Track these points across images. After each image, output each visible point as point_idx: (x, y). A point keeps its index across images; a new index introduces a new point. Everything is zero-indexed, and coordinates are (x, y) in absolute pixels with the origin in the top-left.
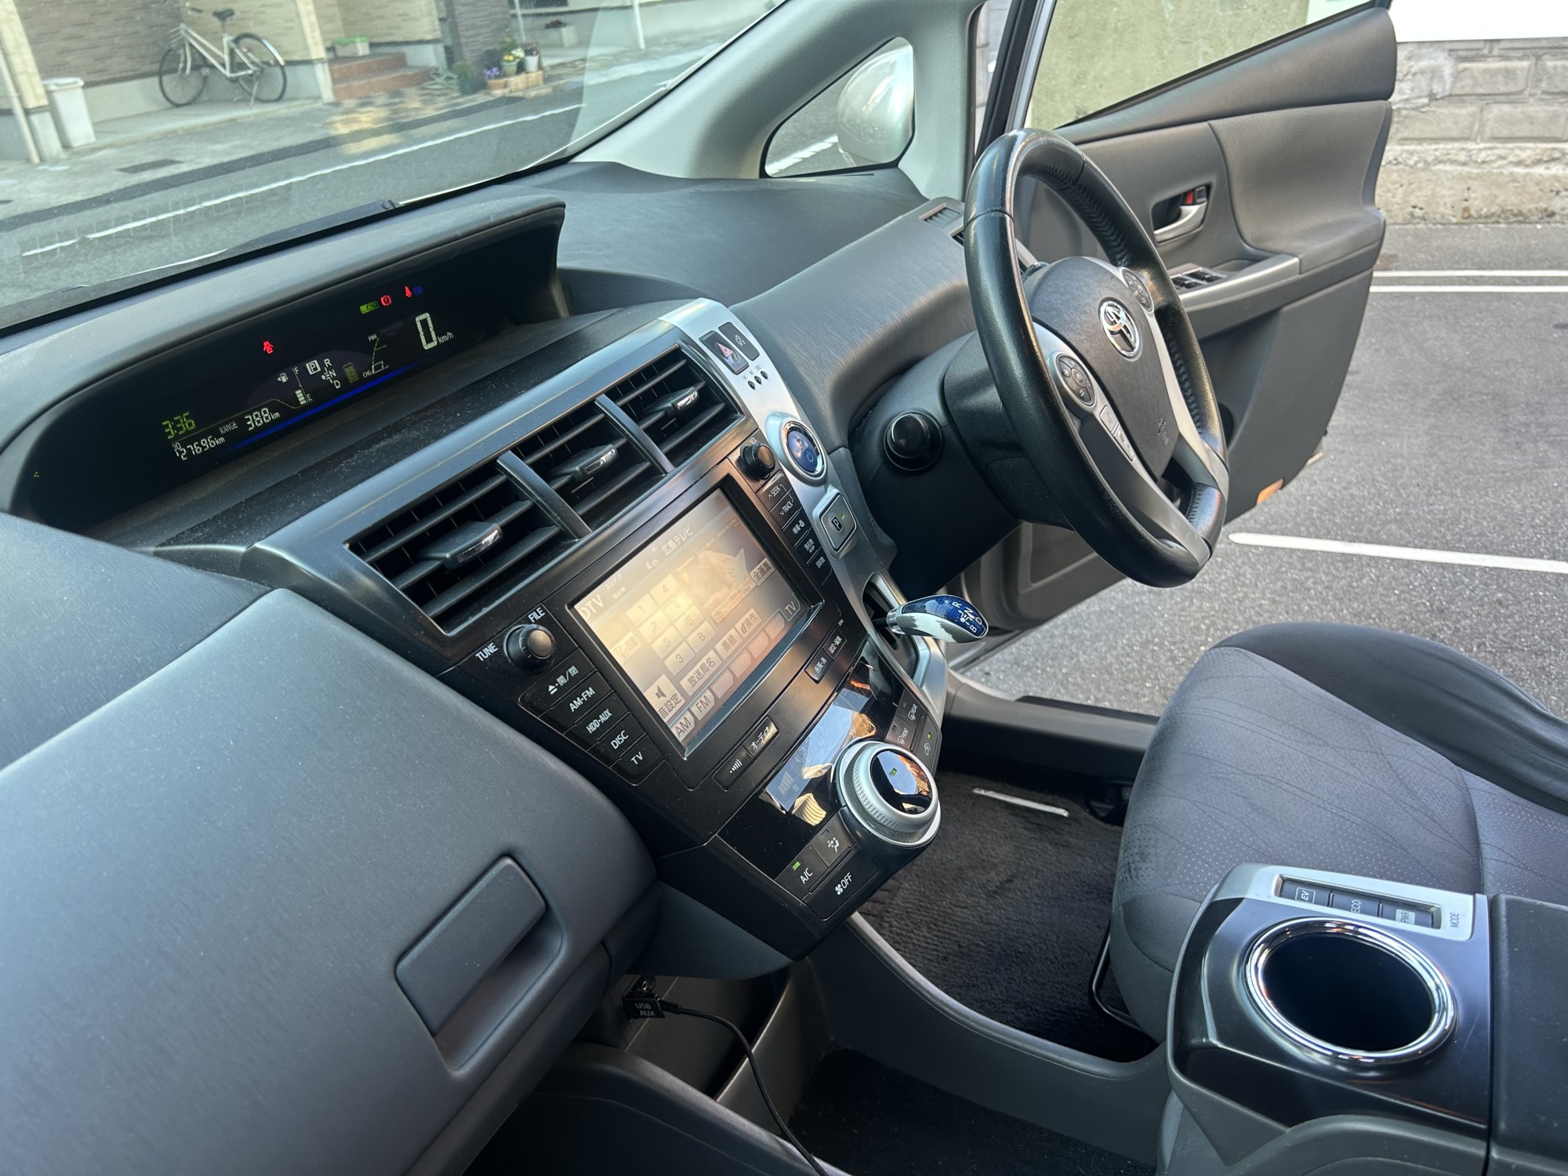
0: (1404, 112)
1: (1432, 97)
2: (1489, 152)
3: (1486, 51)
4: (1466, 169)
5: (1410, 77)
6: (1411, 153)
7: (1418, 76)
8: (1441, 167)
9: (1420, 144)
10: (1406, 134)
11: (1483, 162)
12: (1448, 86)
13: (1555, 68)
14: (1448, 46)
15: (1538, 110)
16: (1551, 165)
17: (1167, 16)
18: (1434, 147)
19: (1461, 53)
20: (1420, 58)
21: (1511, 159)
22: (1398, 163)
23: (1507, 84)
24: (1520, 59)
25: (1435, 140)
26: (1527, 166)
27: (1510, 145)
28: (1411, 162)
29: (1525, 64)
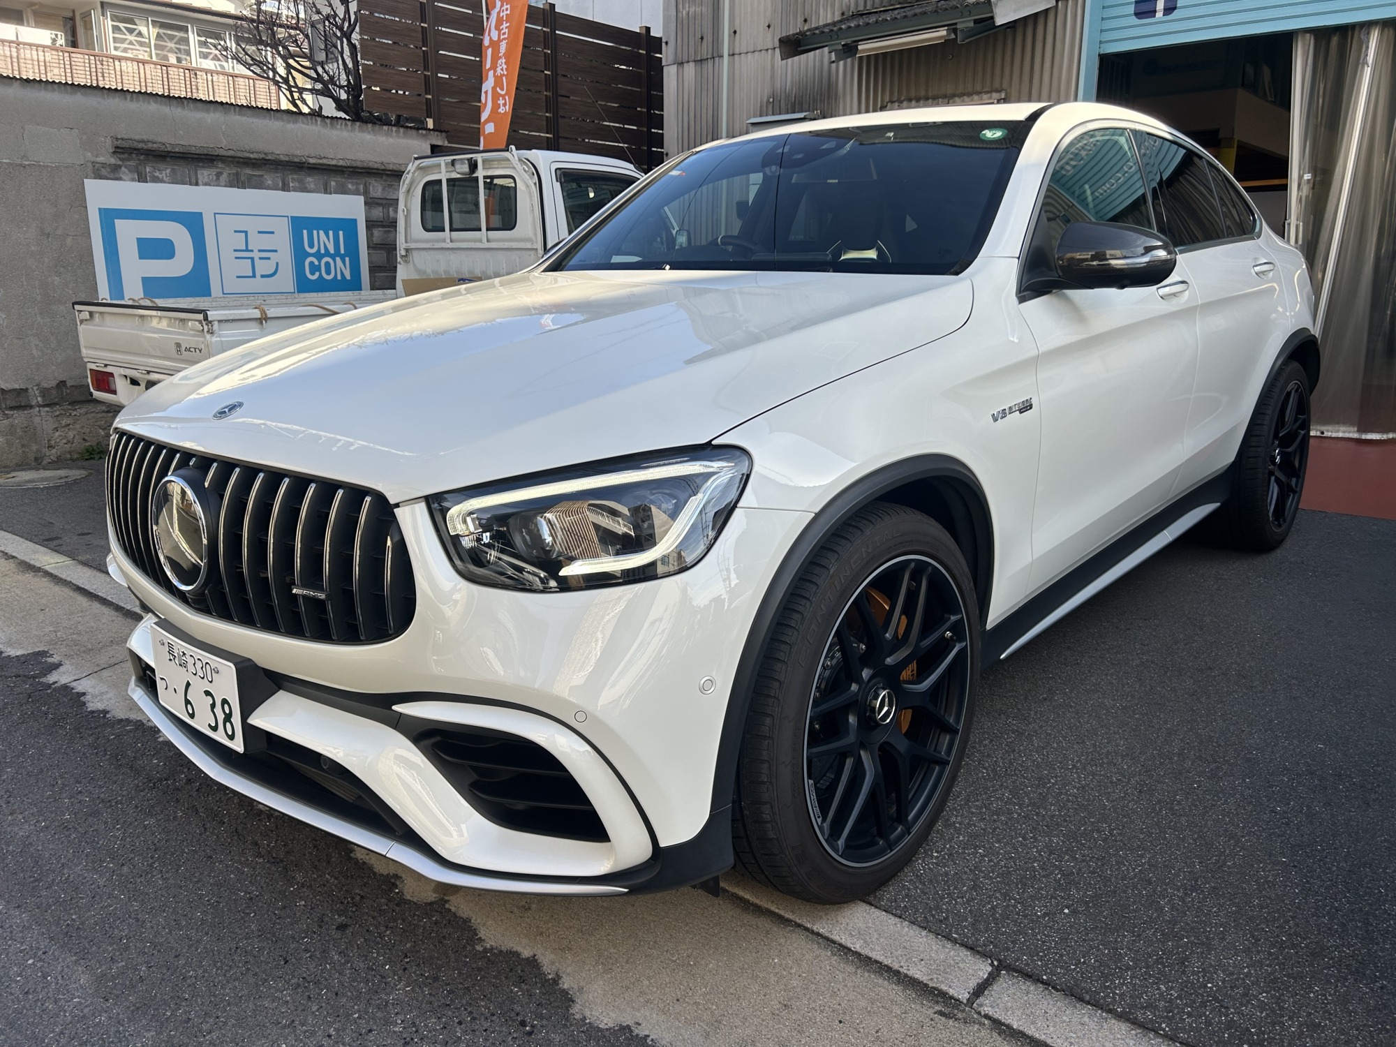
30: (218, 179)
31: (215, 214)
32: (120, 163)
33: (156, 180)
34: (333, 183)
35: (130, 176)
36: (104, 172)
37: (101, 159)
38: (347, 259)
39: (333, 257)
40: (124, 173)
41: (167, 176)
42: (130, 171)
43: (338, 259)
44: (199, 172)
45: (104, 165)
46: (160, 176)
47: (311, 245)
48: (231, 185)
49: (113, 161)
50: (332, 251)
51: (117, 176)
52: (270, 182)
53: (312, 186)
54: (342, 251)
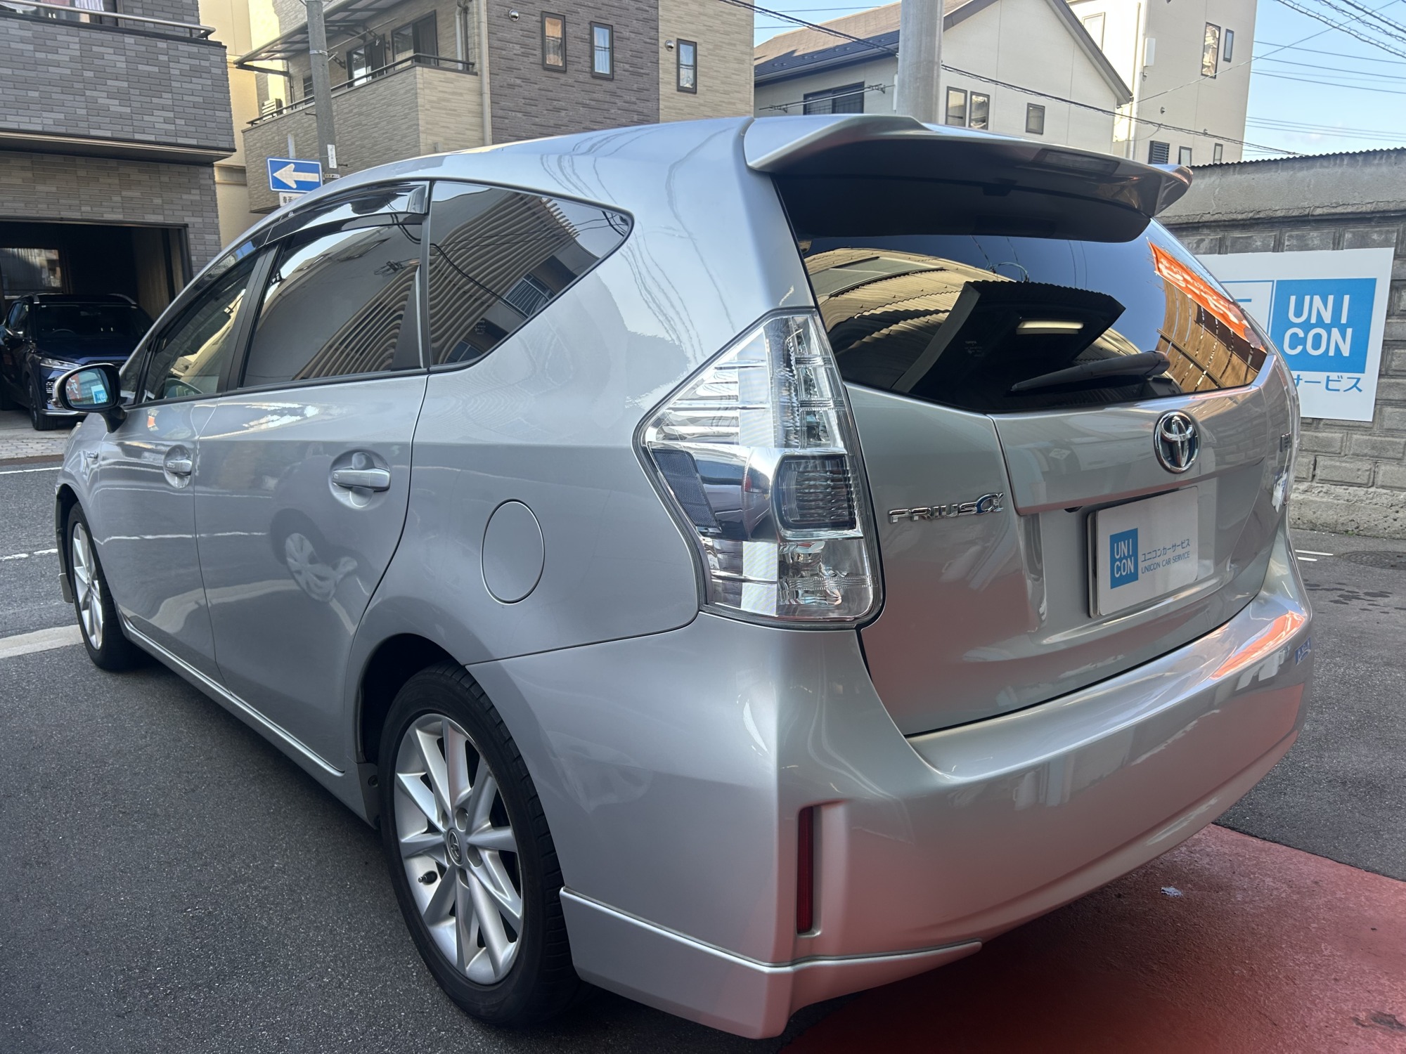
30: (1198, 246)
34: (1348, 236)
38: (1349, 331)
39: (1328, 328)
43: (1335, 331)
47: (1298, 313)
48: (1211, 251)
50: (1327, 318)
52: (1259, 243)
53: (1316, 242)
54: (1344, 320)
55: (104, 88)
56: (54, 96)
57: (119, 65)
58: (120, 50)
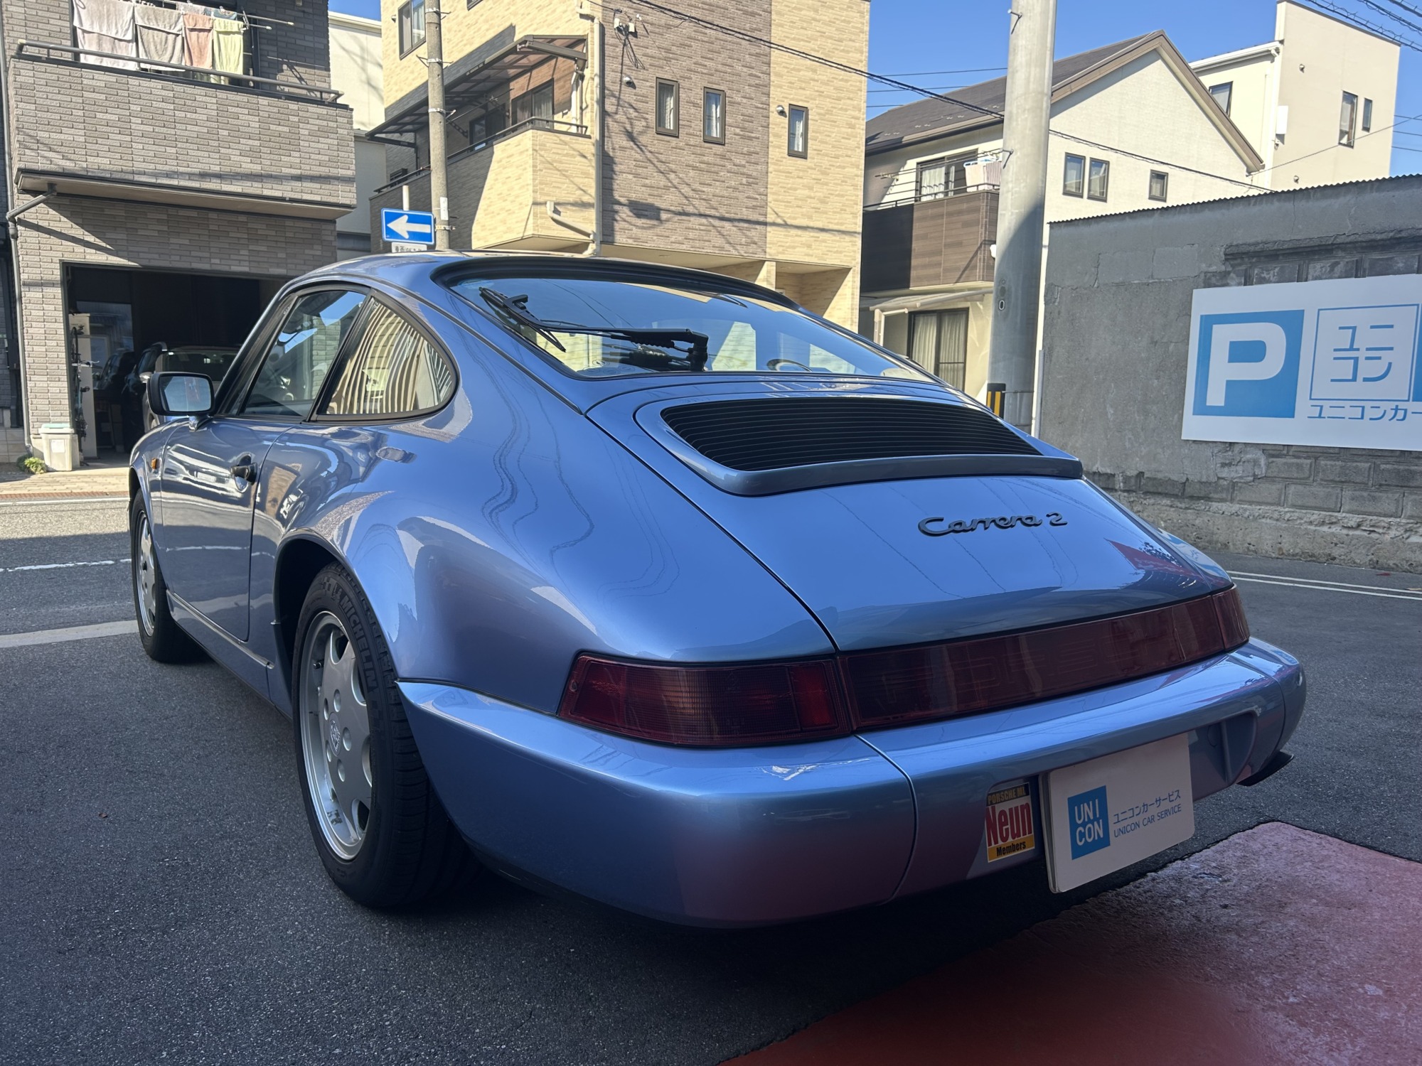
0: (1239, 484)
1: (1255, 476)
2: (1292, 514)
3: (1285, 452)
4: (1279, 523)
5: (1241, 463)
6: (1245, 510)
7: (1246, 464)
8: (1264, 520)
9: (1251, 505)
10: (1241, 498)
11: (1288, 520)
12: (1264, 471)
13: (1326, 465)
14: (1262, 447)
15: (1321, 491)
16: (1333, 526)
17: (1109, 416)
18: (1259, 507)
19: (1271, 452)
20: (1246, 453)
21: (1305, 519)
22: (1238, 515)
23: (1298, 472)
24: (1305, 458)
25: (1260, 503)
26: (1316, 525)
27: (1304, 511)
28: (1246, 515)
29: (1309, 461)
30: (1332, 270)
31: (1319, 310)
32: (1230, 269)
33: (1262, 281)
35: (1237, 280)
36: (1213, 280)
37: (1214, 268)
40: (1232, 278)
41: (1274, 276)
42: (1237, 276)
44: (1311, 266)
45: (1214, 274)
46: (1267, 276)
48: (1347, 275)
49: (1223, 268)
51: (1224, 282)
52: (1401, 265)
55: (236, 146)
56: (191, 152)
57: (253, 124)
58: (255, 111)
